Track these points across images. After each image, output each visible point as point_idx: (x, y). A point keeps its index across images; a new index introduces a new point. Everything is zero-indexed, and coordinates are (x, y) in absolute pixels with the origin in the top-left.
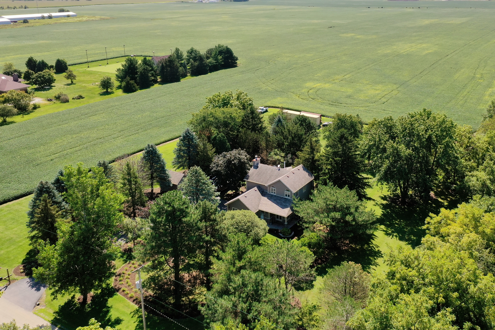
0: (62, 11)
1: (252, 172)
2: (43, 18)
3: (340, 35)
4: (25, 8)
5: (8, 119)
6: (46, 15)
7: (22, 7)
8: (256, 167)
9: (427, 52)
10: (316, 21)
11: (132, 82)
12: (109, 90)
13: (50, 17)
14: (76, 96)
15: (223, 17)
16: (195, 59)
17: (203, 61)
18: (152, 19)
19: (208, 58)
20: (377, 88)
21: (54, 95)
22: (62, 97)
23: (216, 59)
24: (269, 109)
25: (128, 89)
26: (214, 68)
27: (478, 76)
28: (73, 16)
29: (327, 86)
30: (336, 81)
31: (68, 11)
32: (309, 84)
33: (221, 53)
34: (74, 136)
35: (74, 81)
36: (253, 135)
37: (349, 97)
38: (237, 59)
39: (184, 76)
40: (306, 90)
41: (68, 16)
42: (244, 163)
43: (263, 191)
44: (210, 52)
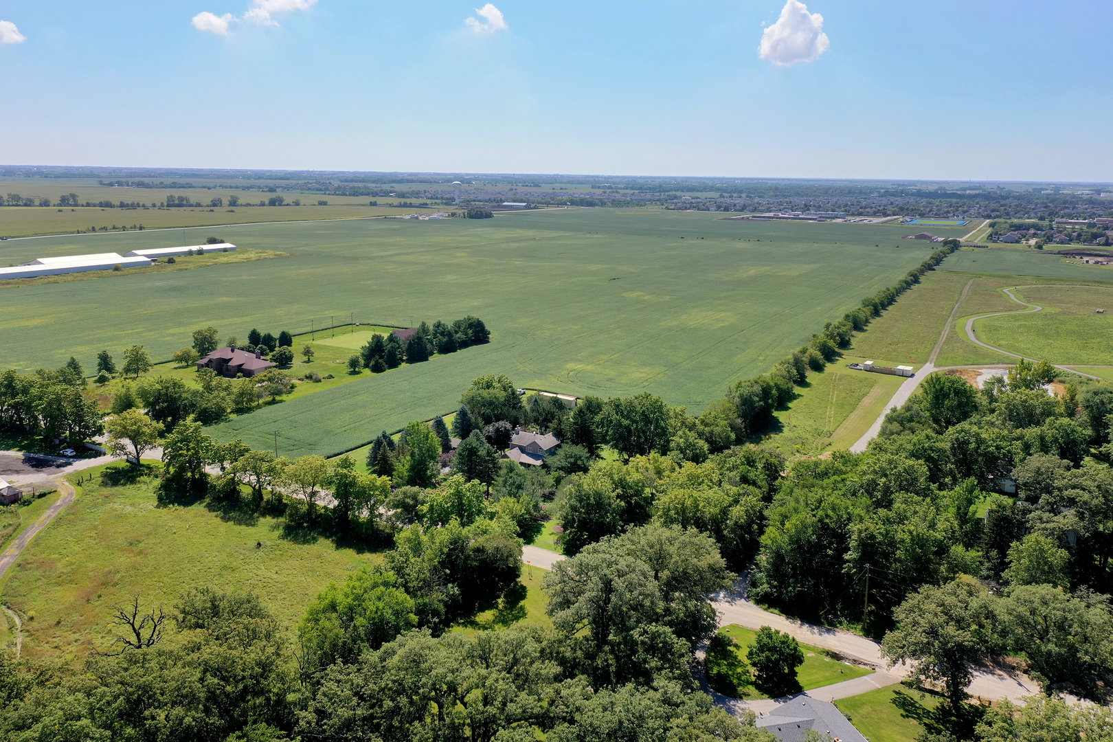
0: (212, 241)
1: (514, 437)
2: (190, 253)
3: (623, 295)
4: (141, 228)
5: (278, 398)
6: (195, 248)
7: (135, 227)
8: (518, 434)
9: (720, 325)
10: (593, 267)
11: (380, 361)
12: (357, 369)
13: (200, 252)
14: (326, 375)
15: (458, 254)
16: (442, 334)
17: (452, 336)
18: (355, 259)
19: (456, 332)
20: (643, 371)
21: (304, 374)
22: (314, 378)
23: (466, 334)
24: (527, 392)
25: (377, 369)
26: (464, 344)
27: (761, 358)
28: (231, 249)
29: (590, 367)
30: (601, 362)
31: (222, 242)
32: (570, 366)
33: (471, 326)
34: (352, 413)
35: (311, 358)
36: (514, 413)
37: (610, 380)
38: (489, 333)
39: (432, 354)
40: (566, 372)
41: (225, 250)
42: (509, 430)
43: (523, 450)
44: (458, 325)
